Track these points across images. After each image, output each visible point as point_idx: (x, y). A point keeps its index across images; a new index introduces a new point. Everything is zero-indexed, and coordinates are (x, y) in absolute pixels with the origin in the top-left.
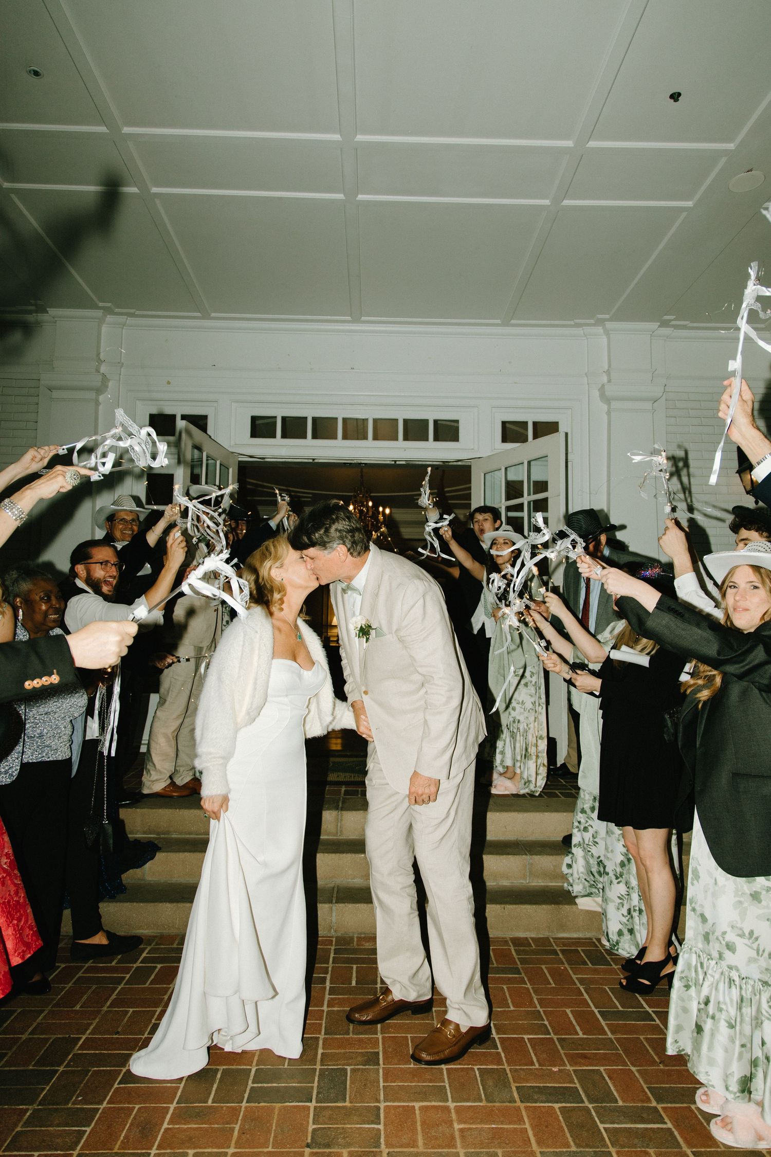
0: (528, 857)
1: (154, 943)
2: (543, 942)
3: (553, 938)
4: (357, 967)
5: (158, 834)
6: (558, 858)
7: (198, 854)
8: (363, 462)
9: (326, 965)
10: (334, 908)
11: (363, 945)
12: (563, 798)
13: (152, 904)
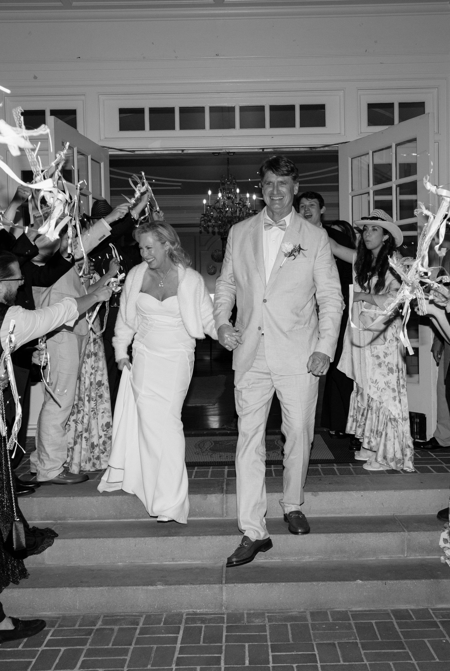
0: (407, 533)
1: (57, 625)
2: (423, 613)
3: (432, 610)
4: (249, 645)
5: (55, 519)
6: (435, 533)
7: (93, 539)
8: (231, 151)
9: (220, 644)
10: (224, 588)
11: (253, 622)
12: (435, 473)
13: (53, 589)
